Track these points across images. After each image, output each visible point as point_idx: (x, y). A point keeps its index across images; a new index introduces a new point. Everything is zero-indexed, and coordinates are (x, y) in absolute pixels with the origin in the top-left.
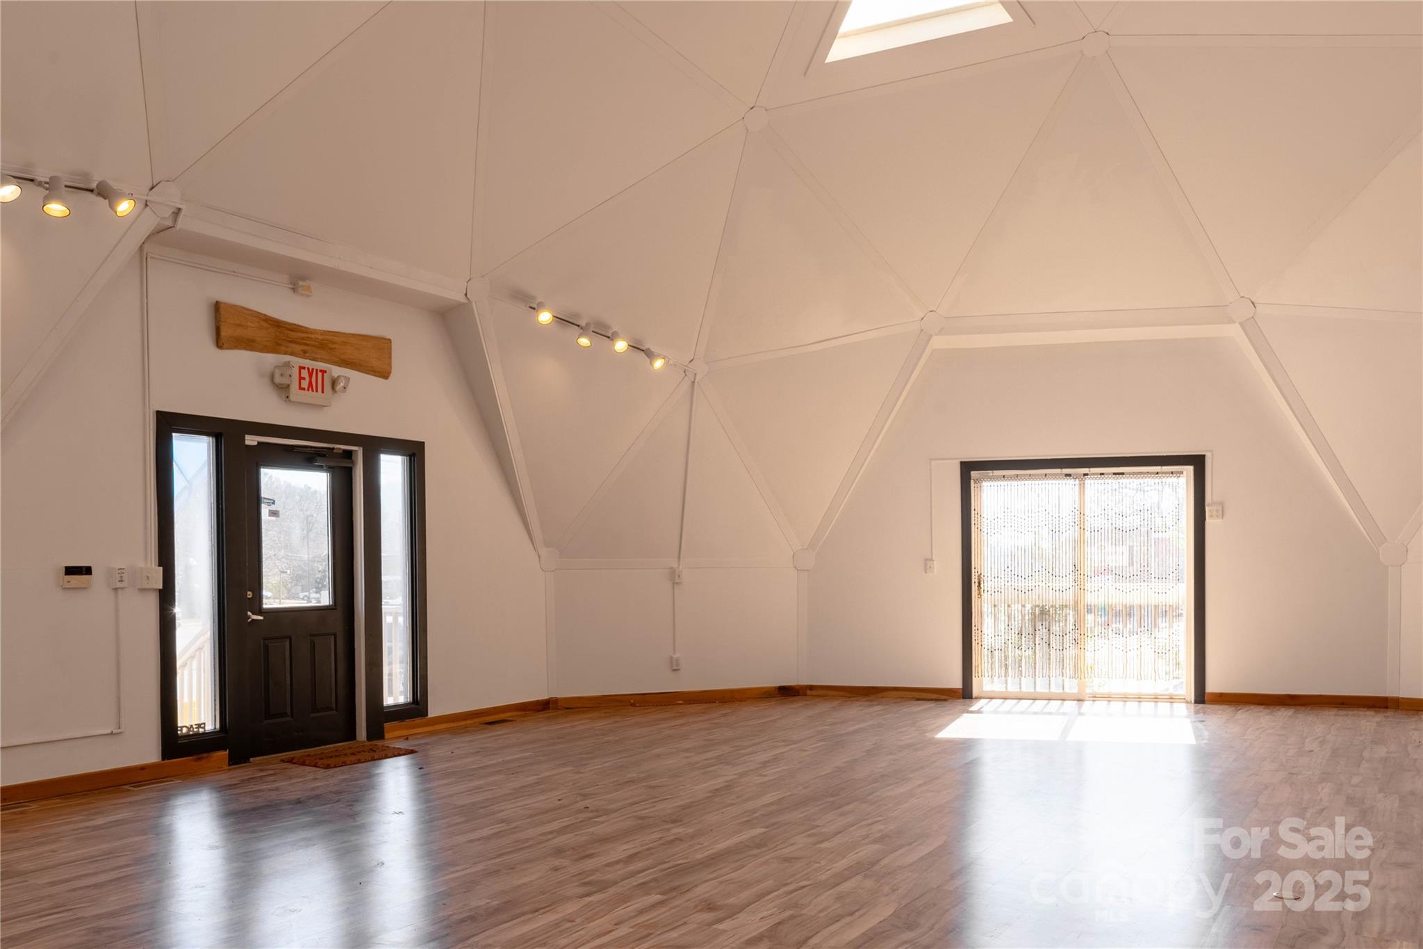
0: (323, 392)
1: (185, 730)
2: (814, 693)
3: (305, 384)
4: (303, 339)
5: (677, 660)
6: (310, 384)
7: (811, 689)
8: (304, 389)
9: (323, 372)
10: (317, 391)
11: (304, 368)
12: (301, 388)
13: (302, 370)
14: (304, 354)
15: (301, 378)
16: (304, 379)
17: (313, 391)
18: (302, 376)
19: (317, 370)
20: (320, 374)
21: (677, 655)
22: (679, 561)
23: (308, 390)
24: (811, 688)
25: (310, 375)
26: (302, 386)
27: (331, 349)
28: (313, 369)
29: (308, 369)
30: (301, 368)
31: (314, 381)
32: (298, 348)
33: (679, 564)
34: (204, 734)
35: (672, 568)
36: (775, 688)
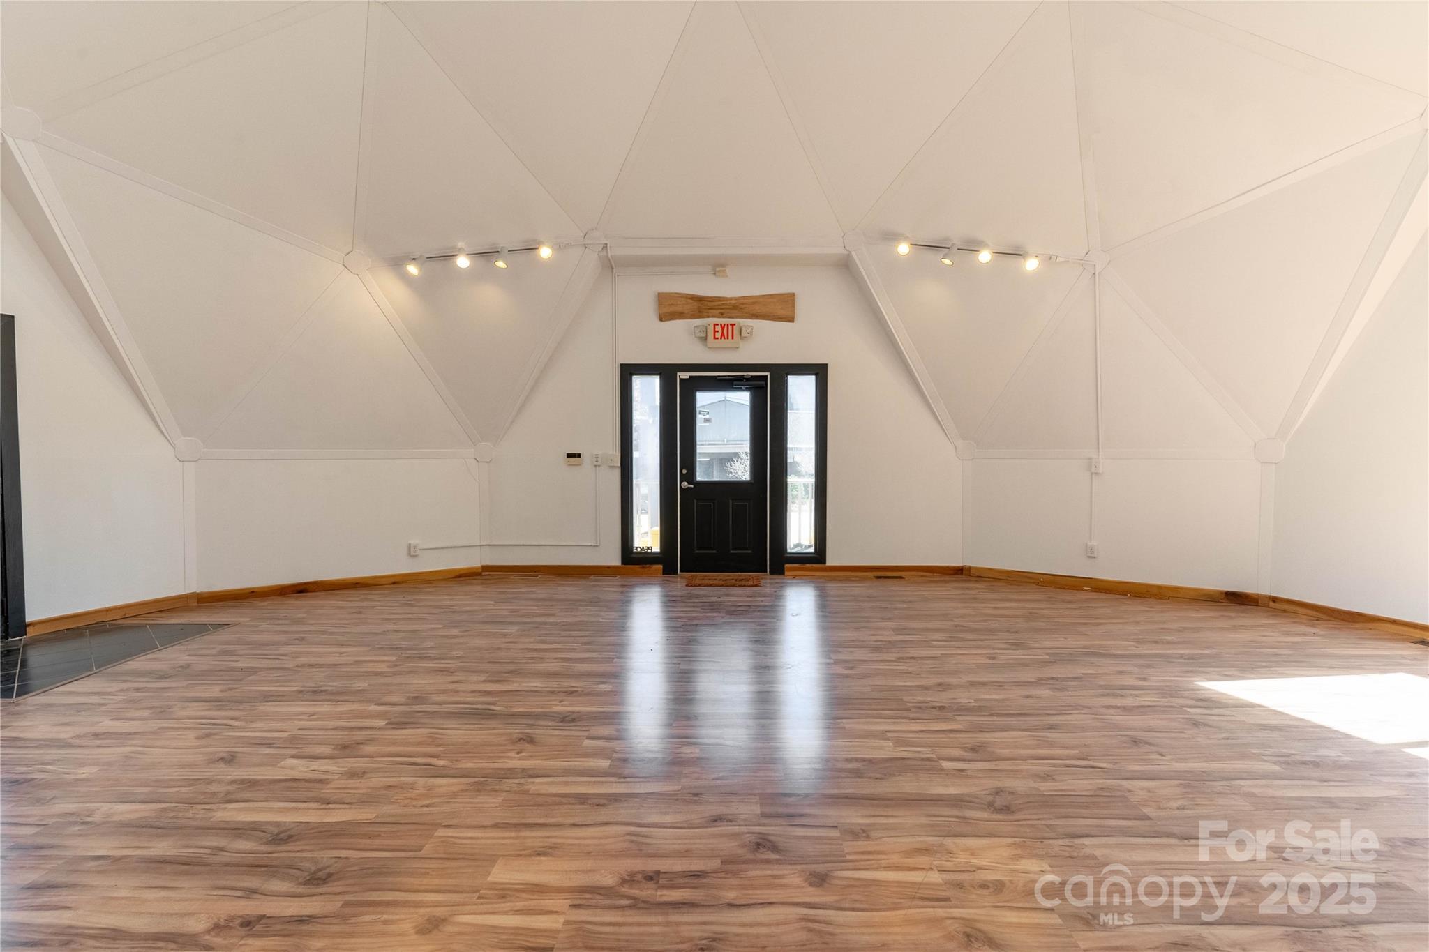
0: (733, 338)
1: (639, 550)
2: (1278, 606)
3: (718, 335)
4: (719, 305)
5: (1092, 548)
6: (723, 335)
7: (1274, 601)
8: (718, 338)
9: (733, 325)
10: (728, 338)
11: (718, 325)
12: (715, 338)
13: (716, 326)
14: (722, 315)
15: (715, 331)
16: (718, 331)
17: (724, 338)
18: (716, 330)
19: (728, 325)
20: (730, 327)
21: (1094, 543)
22: (1099, 452)
23: (721, 338)
24: (1274, 599)
25: (723, 328)
26: (716, 337)
27: (741, 308)
28: (724, 325)
29: (721, 325)
30: (715, 325)
31: (725, 332)
32: (717, 312)
33: (1099, 455)
34: (651, 553)
35: (1090, 459)
36: (1221, 592)
